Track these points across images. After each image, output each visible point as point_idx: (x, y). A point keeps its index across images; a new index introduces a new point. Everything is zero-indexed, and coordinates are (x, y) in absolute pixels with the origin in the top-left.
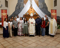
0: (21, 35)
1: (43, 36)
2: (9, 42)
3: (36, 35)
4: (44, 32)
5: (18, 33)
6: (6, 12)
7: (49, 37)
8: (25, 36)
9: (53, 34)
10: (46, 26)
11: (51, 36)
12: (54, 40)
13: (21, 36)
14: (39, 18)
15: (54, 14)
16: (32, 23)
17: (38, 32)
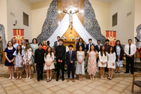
6: (22, 34)
15: (110, 39)
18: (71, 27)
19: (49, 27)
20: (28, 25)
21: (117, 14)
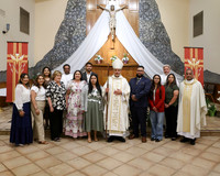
0: (75, 136)
1: (157, 141)
2: (34, 162)
3: (129, 138)
4: (160, 126)
5: (68, 129)
6: (25, 52)
7: (178, 145)
8: (93, 139)
9: (191, 135)
10: (167, 106)
11: (185, 140)
12: (197, 156)
13: (79, 138)
14: (142, 76)
15: (193, 63)
16: (118, 93)
17: (139, 127)
18: (113, 37)
19: (69, 37)
20: (28, 33)
21: (202, 13)
